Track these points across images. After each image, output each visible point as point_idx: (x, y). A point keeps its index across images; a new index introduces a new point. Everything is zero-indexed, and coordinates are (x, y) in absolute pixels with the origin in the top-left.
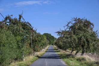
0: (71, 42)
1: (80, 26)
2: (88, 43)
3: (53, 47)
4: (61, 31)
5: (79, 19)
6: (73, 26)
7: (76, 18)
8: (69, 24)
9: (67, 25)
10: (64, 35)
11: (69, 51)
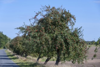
0: (41, 43)
1: (55, 19)
2: (67, 45)
3: (6, 52)
4: (24, 27)
5: (54, 8)
6: (44, 19)
7: (48, 7)
8: (37, 15)
9: (35, 18)
10: (31, 32)
11: (31, 58)
